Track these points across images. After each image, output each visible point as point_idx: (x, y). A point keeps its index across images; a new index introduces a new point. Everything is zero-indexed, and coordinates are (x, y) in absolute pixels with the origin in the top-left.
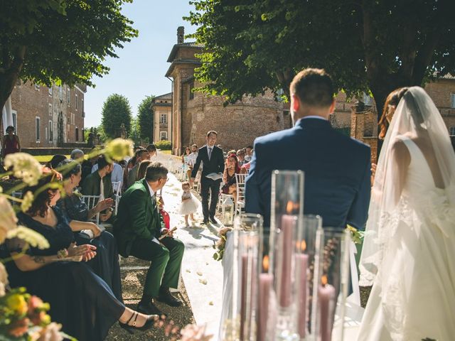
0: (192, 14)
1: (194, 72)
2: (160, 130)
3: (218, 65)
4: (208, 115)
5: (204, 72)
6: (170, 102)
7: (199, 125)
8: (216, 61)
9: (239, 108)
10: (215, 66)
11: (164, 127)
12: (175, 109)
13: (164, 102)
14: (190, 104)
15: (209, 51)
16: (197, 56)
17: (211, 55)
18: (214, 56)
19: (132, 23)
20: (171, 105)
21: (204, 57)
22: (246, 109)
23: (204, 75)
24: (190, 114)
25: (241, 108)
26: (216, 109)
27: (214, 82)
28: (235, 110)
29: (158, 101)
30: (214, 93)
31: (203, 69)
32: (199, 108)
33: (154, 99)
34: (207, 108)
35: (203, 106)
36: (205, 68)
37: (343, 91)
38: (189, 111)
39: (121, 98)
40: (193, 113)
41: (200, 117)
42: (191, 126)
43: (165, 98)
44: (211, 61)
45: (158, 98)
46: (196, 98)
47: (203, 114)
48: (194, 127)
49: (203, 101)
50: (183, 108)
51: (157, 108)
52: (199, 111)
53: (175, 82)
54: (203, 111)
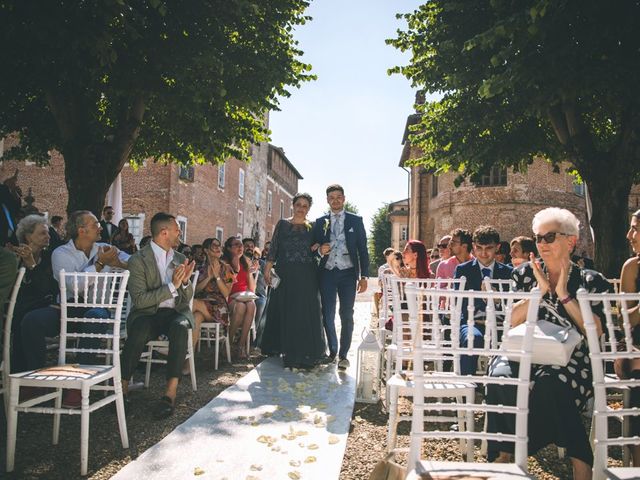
4: (458, 219)
9: (508, 207)
14: (433, 204)
22: (520, 208)
24: (433, 219)
25: (512, 206)
26: (471, 209)
28: (501, 210)
29: (397, 208)
32: (447, 210)
33: (391, 207)
34: (458, 209)
35: (452, 205)
38: (431, 216)
40: (436, 218)
41: (446, 222)
42: (433, 237)
46: (440, 194)
47: (451, 218)
49: (451, 198)
50: (421, 212)
51: (397, 218)
52: (444, 213)
53: (412, 173)
54: (451, 213)
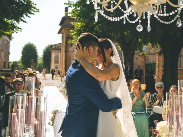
0: (69, 2)
1: (70, 32)
2: (55, 63)
3: (83, 29)
5: (76, 32)
6: (60, 48)
8: (82, 27)
10: (81, 29)
11: (56, 62)
12: (62, 52)
13: (57, 47)
14: (71, 49)
17: (79, 23)
18: (81, 24)
19: (35, 5)
20: (60, 49)
21: (76, 24)
23: (76, 34)
24: (70, 55)
29: (54, 47)
31: (75, 31)
33: (52, 46)
36: (76, 30)
37: (150, 44)
38: (70, 53)
39: (32, 45)
40: (72, 54)
42: (71, 61)
43: (58, 45)
44: (80, 26)
45: (54, 45)
46: (73, 46)
50: (66, 51)
51: (53, 51)
53: (63, 37)
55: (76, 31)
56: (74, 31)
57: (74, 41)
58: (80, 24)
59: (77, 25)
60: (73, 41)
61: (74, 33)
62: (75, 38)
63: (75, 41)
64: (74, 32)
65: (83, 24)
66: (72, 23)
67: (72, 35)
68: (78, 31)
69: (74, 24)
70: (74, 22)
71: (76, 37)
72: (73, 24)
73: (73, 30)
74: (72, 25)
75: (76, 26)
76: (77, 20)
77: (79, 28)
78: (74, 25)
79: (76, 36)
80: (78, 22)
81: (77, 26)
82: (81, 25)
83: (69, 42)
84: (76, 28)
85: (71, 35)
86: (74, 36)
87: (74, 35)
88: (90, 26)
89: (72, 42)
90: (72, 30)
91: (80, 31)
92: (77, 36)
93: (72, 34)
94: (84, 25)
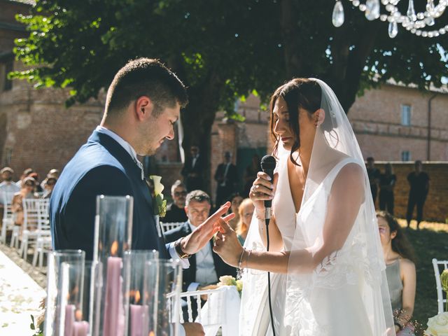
1: (14, 45)
3: (57, 39)
4: (37, 118)
5: (34, 47)
7: (21, 134)
8: (54, 31)
9: (94, 110)
10: (54, 39)
14: (6, 98)
15: (43, 14)
16: (22, 18)
18: (52, 22)
21: (34, 21)
23: (33, 52)
24: (5, 115)
25: (98, 110)
26: (52, 109)
27: (50, 66)
28: (86, 113)
30: (50, 83)
31: (31, 42)
32: (23, 107)
34: (38, 107)
35: (30, 103)
36: (36, 40)
37: (255, 93)
40: (9, 114)
41: (23, 121)
42: (5, 136)
44: (46, 30)
46: (16, 89)
47: (29, 117)
48: (11, 138)
49: (29, 94)
52: (20, 111)
54: (28, 110)
55: (36, 45)
56: (27, 43)
57: (28, 72)
58: (49, 22)
59: (38, 23)
60: (25, 75)
61: (28, 50)
62: (29, 64)
63: (30, 74)
64: (28, 45)
65: (57, 22)
66: (21, 15)
67: (23, 53)
68: (42, 45)
69: (27, 22)
70: (29, 15)
71: (33, 62)
72: (22, 21)
73: (25, 40)
74: (20, 23)
75: (32, 28)
76: (39, 10)
77: (43, 34)
78: (29, 24)
79: (35, 59)
80: (41, 17)
81: (36, 27)
82: (51, 27)
83: (12, 76)
84: (35, 33)
85: (18, 55)
86: (27, 57)
87: (29, 54)
88: (81, 30)
89: (21, 76)
90: (20, 40)
91: (47, 45)
92: (37, 57)
93: (22, 50)
94: (59, 26)
